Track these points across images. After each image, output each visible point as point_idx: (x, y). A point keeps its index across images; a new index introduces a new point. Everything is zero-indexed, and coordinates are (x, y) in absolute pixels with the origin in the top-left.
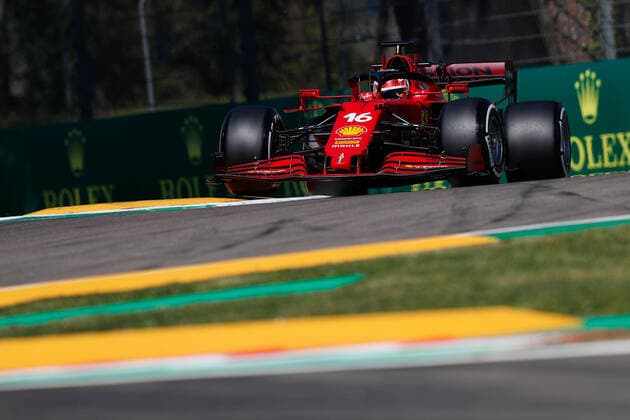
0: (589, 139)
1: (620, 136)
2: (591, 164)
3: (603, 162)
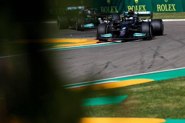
0: (166, 5)
1: (173, 5)
2: (166, 10)
3: (169, 10)
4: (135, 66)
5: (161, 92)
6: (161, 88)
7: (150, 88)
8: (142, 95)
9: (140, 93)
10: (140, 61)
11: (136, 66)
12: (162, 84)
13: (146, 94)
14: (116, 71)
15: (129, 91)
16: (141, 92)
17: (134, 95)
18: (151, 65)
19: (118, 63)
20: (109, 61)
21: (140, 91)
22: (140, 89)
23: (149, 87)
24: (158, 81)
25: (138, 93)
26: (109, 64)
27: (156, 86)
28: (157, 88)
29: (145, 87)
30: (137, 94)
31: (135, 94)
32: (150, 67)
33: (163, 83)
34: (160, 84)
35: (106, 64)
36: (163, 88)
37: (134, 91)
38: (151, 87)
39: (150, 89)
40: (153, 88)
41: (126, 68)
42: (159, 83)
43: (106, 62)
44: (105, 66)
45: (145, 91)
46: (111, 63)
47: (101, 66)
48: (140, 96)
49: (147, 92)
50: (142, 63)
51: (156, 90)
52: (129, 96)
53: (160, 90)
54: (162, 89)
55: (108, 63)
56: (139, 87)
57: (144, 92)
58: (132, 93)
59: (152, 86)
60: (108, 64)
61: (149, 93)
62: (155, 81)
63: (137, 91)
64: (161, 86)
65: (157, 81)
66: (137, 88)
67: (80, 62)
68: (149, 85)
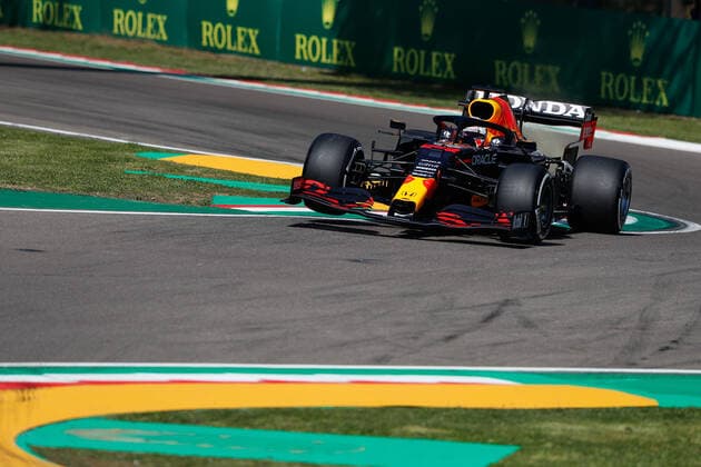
4: (610, 332)
5: (659, 457)
6: (666, 439)
7: (621, 432)
8: (575, 456)
9: (570, 446)
10: (637, 317)
11: (615, 334)
12: (680, 427)
13: (592, 453)
14: (523, 340)
15: (533, 433)
16: (578, 445)
17: (547, 449)
18: (674, 342)
19: (544, 310)
20: (510, 298)
21: (573, 437)
22: (579, 429)
23: (621, 427)
24: (672, 409)
25: (562, 444)
26: (509, 310)
27: (651, 429)
28: (652, 436)
29: (601, 427)
30: (558, 447)
31: (549, 445)
32: (667, 348)
33: (686, 423)
34: (667, 424)
35: (495, 307)
36: (673, 442)
37: (553, 433)
38: (628, 429)
39: (619, 437)
40: (633, 437)
41: (570, 337)
42: (668, 421)
43: (499, 296)
44: (488, 312)
45: (593, 441)
46: (519, 305)
47: (469, 312)
48: (565, 458)
49: (600, 445)
50: (645, 325)
51: (641, 443)
52: (522, 451)
53: (658, 445)
54: (668, 446)
55: (506, 303)
56: (578, 423)
57: (589, 444)
58: (543, 440)
59: (632, 426)
60: (504, 308)
61: (609, 451)
62: (660, 409)
63: (561, 437)
64: (669, 430)
65: (667, 409)
66: (570, 423)
67: (393, 282)
68: (623, 421)
